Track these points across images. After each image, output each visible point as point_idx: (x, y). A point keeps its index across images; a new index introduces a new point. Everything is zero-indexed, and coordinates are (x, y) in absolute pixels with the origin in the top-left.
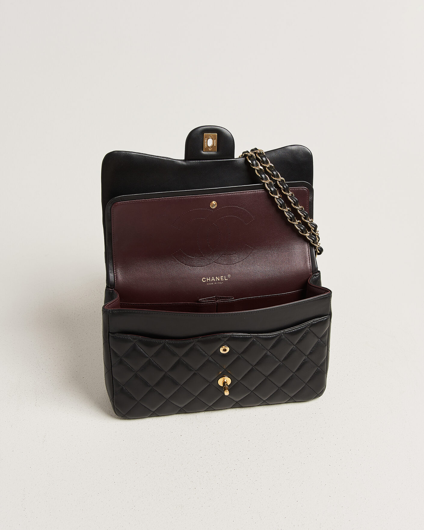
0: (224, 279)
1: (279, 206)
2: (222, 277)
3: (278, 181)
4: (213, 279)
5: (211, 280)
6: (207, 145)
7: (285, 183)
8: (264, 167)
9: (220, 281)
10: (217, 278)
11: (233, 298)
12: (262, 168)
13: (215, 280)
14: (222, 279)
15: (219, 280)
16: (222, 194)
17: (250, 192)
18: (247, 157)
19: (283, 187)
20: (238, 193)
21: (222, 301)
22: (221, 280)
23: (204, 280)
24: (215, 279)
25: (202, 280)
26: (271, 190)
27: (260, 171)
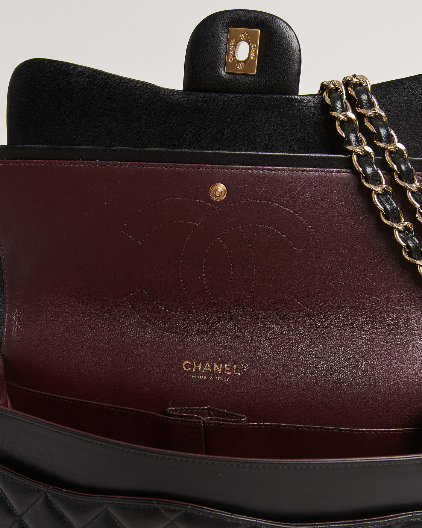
0: (232, 371)
1: (383, 214)
2: (228, 367)
3: (388, 150)
4: (207, 367)
5: (202, 368)
6: (234, 56)
7: (405, 159)
8: (360, 117)
9: (223, 375)
10: (216, 365)
11: (243, 418)
12: (353, 116)
13: (211, 371)
14: (227, 371)
15: (220, 371)
16: (242, 170)
17: (312, 171)
18: (325, 93)
19: (399, 168)
20: (281, 171)
21: (218, 420)
22: (226, 373)
23: (187, 366)
24: (212, 368)
25: (184, 367)
26: (365, 171)
27: (346, 124)
